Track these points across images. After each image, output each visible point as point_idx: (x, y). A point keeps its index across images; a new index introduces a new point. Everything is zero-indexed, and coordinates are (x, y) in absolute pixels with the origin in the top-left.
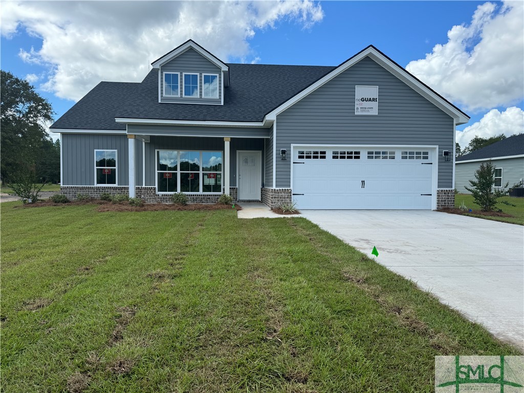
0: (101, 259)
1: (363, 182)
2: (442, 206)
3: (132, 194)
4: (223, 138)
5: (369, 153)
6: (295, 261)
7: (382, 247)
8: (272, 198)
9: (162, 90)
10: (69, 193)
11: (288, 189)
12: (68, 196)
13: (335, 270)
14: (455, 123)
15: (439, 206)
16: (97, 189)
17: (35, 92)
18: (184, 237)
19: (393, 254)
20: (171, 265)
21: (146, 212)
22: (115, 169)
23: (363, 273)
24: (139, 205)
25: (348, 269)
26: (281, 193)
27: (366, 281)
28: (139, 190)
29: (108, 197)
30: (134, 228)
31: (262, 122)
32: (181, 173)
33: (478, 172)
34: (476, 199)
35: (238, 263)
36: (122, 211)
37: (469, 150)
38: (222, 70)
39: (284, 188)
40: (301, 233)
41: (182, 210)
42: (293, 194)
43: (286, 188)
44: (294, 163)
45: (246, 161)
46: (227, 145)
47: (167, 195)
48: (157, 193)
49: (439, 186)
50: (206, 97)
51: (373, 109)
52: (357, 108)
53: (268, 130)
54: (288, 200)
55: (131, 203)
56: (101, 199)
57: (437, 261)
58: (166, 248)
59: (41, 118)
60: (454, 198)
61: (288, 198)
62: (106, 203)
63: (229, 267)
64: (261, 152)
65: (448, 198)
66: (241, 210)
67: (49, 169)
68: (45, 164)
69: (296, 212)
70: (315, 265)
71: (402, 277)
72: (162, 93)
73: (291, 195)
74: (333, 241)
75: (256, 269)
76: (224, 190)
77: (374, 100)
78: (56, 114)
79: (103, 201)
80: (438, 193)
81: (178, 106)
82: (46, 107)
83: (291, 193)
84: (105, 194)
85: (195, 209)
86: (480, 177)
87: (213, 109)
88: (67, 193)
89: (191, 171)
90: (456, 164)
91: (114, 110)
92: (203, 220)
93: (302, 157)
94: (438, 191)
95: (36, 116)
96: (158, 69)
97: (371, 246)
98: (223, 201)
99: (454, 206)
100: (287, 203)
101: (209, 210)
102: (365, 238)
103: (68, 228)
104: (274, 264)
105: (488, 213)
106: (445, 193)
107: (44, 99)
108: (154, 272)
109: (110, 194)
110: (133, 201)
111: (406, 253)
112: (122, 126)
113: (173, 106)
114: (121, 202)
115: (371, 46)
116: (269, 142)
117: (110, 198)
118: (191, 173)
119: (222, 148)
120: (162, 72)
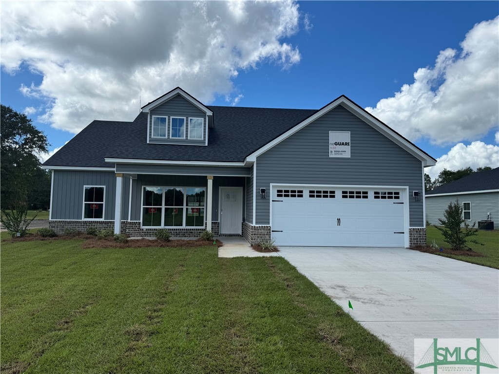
0: (82, 309)
1: (339, 220)
2: (414, 244)
3: (117, 231)
4: (207, 176)
5: (343, 192)
6: (271, 315)
7: (357, 296)
8: (252, 235)
9: (150, 132)
10: (57, 227)
11: (267, 226)
12: (56, 230)
13: (310, 327)
14: (423, 165)
15: (411, 244)
16: (84, 223)
17: (32, 125)
18: (164, 282)
19: (368, 304)
20: (150, 317)
21: (130, 249)
22: (103, 204)
23: (338, 330)
24: (123, 242)
25: (324, 326)
26: (261, 230)
27: (341, 341)
28: (124, 225)
29: (94, 232)
30: (116, 269)
31: (243, 162)
32: (165, 208)
33: (447, 211)
34: (446, 237)
35: (215, 317)
36: (106, 247)
37: (439, 182)
38: (207, 114)
39: (263, 225)
40: (280, 277)
41: (164, 247)
42: (273, 231)
43: (266, 225)
44: (273, 201)
45: (228, 197)
46: (210, 183)
47: (151, 229)
48: (142, 227)
49: (411, 225)
50: (191, 139)
51: (346, 153)
52: (331, 152)
53: (249, 169)
54: (267, 237)
55: (115, 239)
56: (88, 234)
57: (410, 314)
58: (145, 295)
59: (36, 149)
60: (426, 237)
61: (267, 234)
62: (92, 238)
63: (206, 323)
64: (241, 188)
65: (420, 237)
66: (221, 246)
67: (41, 196)
68: (37, 191)
69: (275, 250)
70: (292, 320)
71: (375, 337)
72: (150, 135)
73: (270, 232)
74: (310, 289)
75: (233, 325)
76: (206, 224)
77: (347, 144)
78: (50, 145)
79: (89, 236)
80: (410, 232)
81: (165, 147)
82: (42, 139)
83: (270, 230)
84: (91, 229)
85: (177, 246)
86: (449, 217)
87: (197, 149)
88: (55, 227)
89: (175, 206)
90: (426, 197)
91: (105, 148)
92: (185, 260)
93: (281, 196)
94: (410, 229)
95: (31, 147)
96: (148, 113)
97: (346, 295)
98: (205, 237)
99: (426, 244)
100: (267, 240)
101: (191, 246)
102: (341, 284)
103: (53, 268)
104: (250, 319)
105: (458, 252)
106: (416, 232)
107: (40, 131)
108: (132, 328)
109: (97, 228)
110: (118, 237)
111: (381, 304)
112: (111, 165)
113: (160, 146)
114: (106, 238)
115: (343, 96)
116: (250, 180)
117: (96, 233)
118: (175, 208)
119: (206, 185)
120: (151, 116)
